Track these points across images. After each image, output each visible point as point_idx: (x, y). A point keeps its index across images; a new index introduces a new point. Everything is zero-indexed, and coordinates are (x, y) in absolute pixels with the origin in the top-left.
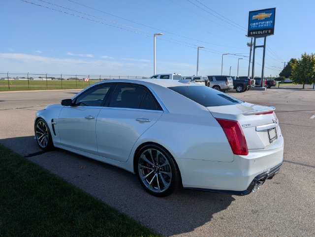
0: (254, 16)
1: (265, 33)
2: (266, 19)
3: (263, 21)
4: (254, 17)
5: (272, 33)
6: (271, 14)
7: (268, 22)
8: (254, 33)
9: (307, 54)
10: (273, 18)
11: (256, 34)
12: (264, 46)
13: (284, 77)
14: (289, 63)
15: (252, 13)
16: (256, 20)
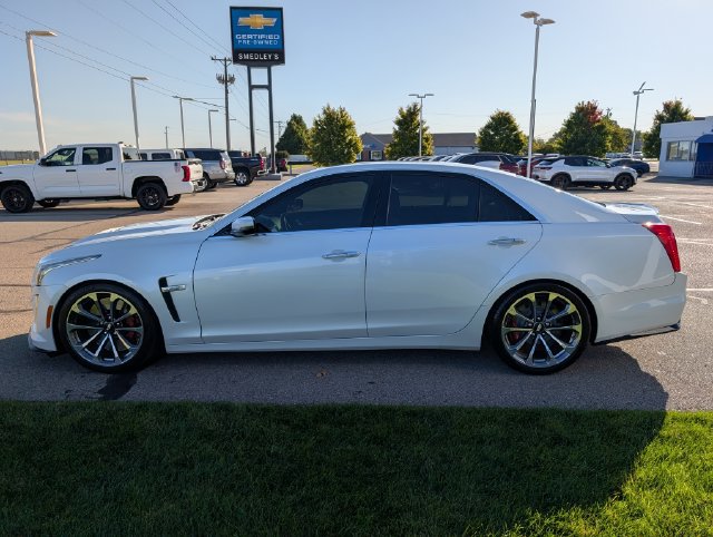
0: (241, 19)
1: (268, 60)
2: (267, 30)
3: (259, 32)
4: (243, 21)
5: (281, 61)
6: (275, 20)
7: (270, 37)
8: (246, 57)
9: (331, 108)
10: (279, 29)
11: (249, 60)
12: (269, 87)
13: (286, 152)
14: (289, 124)
15: (236, 12)
16: (247, 29)
